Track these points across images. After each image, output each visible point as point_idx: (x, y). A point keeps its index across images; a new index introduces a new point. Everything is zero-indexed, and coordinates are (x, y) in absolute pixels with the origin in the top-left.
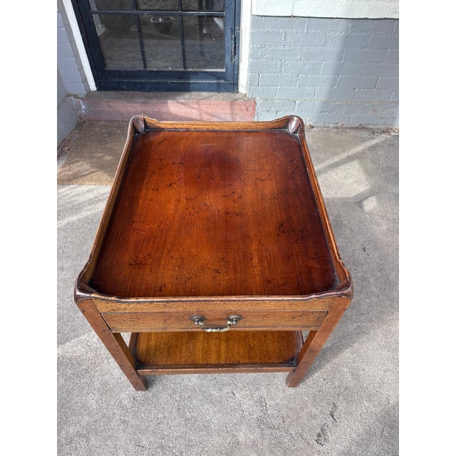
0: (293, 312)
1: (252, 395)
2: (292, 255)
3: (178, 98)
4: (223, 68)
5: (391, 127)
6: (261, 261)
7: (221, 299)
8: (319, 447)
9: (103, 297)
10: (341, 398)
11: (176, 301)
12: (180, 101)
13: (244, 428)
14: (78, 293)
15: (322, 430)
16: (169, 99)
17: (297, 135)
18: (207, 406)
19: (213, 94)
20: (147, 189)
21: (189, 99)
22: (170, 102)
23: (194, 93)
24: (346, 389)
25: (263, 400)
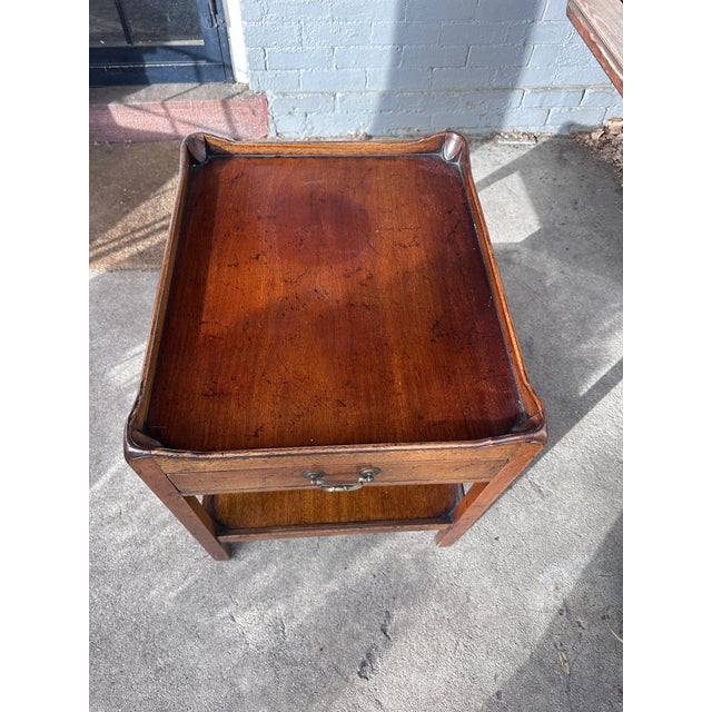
1: (261, 617)
3: (127, 98)
4: (199, 38)
5: (496, 130)
8: (361, 683)
10: (398, 602)
12: (130, 103)
13: (248, 671)
15: (369, 655)
16: (110, 102)
18: (190, 644)
19: (190, 86)
21: (146, 100)
22: (112, 106)
23: (155, 87)
24: (406, 587)
25: (279, 622)
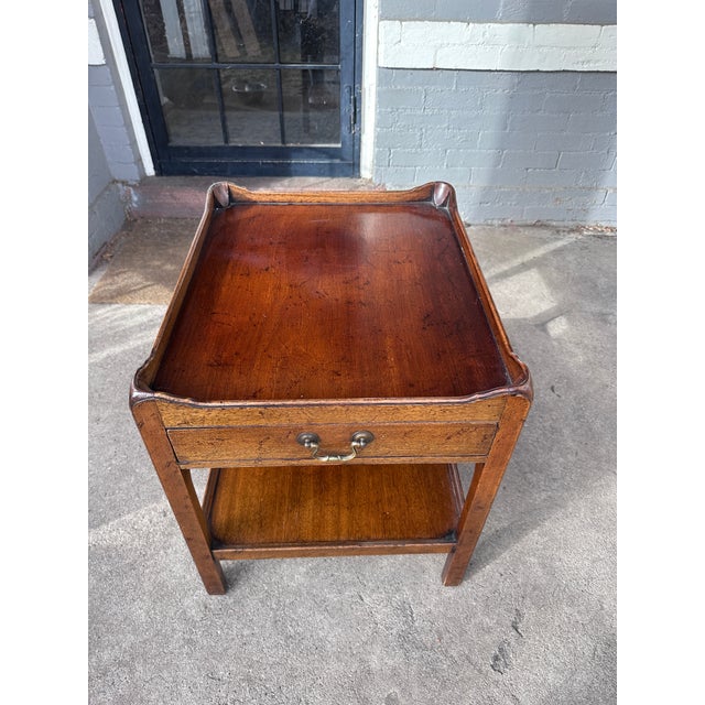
0: (447, 426)
1: (389, 600)
2: (444, 352)
3: (273, 184)
4: (338, 143)
5: (583, 223)
6: (399, 360)
7: (342, 402)
8: (497, 676)
9: (172, 399)
10: (528, 601)
11: (277, 406)
13: (378, 649)
14: (136, 394)
15: (501, 650)
17: (446, 208)
18: (319, 617)
19: (324, 179)
20: (232, 274)
21: (289, 186)
23: (296, 179)
24: (534, 589)
25: (407, 606)
